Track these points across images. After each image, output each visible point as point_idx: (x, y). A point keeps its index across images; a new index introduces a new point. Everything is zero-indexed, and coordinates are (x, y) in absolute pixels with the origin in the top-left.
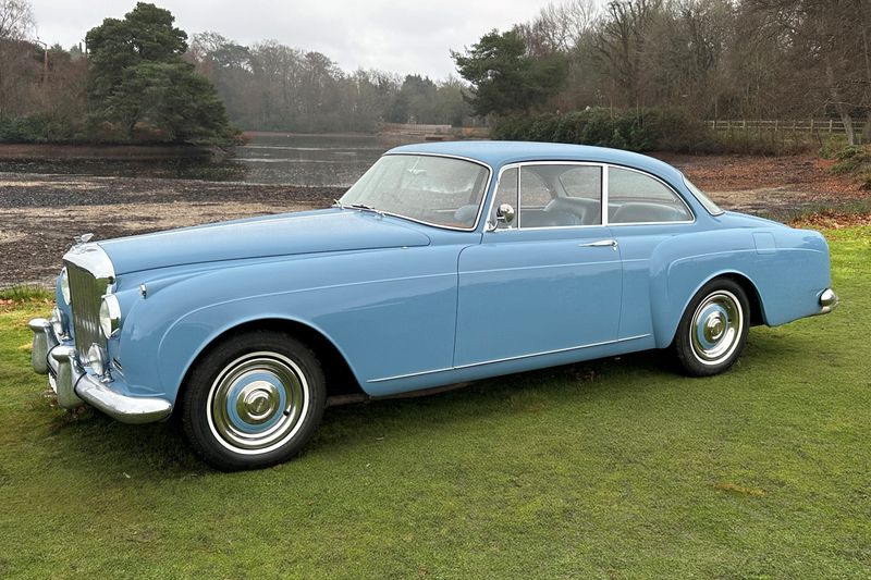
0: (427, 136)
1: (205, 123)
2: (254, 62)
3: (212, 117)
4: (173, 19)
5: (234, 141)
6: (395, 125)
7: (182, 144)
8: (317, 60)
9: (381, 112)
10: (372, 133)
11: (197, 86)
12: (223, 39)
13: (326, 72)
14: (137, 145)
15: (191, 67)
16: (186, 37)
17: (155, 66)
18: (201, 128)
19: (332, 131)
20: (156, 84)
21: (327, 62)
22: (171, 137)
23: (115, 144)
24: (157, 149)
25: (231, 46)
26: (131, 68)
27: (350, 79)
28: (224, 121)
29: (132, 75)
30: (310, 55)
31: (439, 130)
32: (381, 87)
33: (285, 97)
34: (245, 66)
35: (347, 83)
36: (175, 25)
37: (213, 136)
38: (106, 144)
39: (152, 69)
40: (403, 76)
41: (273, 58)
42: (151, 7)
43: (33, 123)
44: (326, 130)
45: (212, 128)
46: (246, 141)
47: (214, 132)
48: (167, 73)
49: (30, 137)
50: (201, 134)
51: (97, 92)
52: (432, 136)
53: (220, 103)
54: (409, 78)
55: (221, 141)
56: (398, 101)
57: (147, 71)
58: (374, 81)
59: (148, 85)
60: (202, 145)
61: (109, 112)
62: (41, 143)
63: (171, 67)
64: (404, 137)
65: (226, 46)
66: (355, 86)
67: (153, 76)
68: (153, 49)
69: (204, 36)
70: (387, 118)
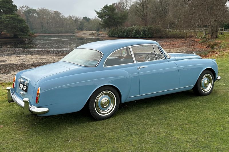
0: (89, 34)
1: (22, 32)
2: (38, 14)
3: (24, 30)
4: (13, 2)
5: (32, 37)
6: (80, 31)
7: (16, 38)
8: (57, 13)
9: (76, 27)
10: (74, 33)
11: (21, 21)
12: (29, 7)
13: (59, 16)
14: (2, 38)
15: (19, 16)
16: (17, 7)
17: (8, 16)
19: (62, 33)
20: (8, 21)
21: (60, 13)
22: (13, 36)
24: (8, 40)
25: (31, 9)
27: (66, 18)
28: (29, 31)
30: (55, 11)
31: (93, 32)
32: (76, 21)
33: (47, 24)
34: (35, 15)
36: (13, 4)
37: (25, 35)
39: (6, 16)
40: (82, 17)
41: (43, 13)
44: (60, 33)
45: (25, 33)
46: (35, 36)
47: (25, 34)
48: (11, 17)
50: (22, 35)
52: (91, 34)
53: (27, 26)
54: (84, 18)
55: (28, 37)
56: (81, 24)
57: (5, 17)
58: (74, 19)
59: (6, 21)
60: (22, 38)
63: (12, 16)
64: (83, 34)
65: (29, 9)
66: (68, 20)
67: (7, 18)
68: (7, 11)
69: (23, 6)
70: (78, 29)
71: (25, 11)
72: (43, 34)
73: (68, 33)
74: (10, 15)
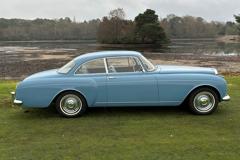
0: (230, 39)
1: (160, 38)
2: (182, 20)
3: (162, 36)
4: (155, 12)
5: (168, 42)
6: (221, 36)
7: (155, 43)
8: (200, 19)
9: (217, 32)
10: (214, 38)
11: (160, 29)
12: (175, 15)
13: (202, 22)
14: (144, 44)
15: (158, 24)
17: (149, 24)
18: (159, 39)
19: (202, 38)
20: (149, 29)
21: (202, 19)
22: (152, 41)
23: (139, 44)
24: (149, 45)
25: (177, 17)
26: (143, 25)
28: (166, 37)
29: (144, 27)
30: (198, 18)
31: (234, 37)
32: (218, 26)
33: (190, 30)
34: (180, 22)
35: (208, 24)
36: (155, 14)
37: (162, 41)
38: (137, 44)
39: (148, 25)
40: (225, 22)
41: (188, 19)
42: (150, 10)
43: (122, 39)
44: (200, 38)
45: (162, 39)
46: (171, 42)
47: (162, 40)
48: (152, 26)
49: (121, 42)
50: (159, 41)
51: (136, 32)
52: (232, 39)
53: (165, 32)
54: (228, 22)
55: (164, 42)
56: (223, 29)
57: (147, 26)
58: (216, 24)
59: (147, 29)
60: (160, 43)
61: (138, 36)
62: (123, 44)
63: (153, 24)
64: (224, 39)
65: (175, 17)
66: (210, 25)
67: (148, 27)
68: (150, 20)
69: (170, 15)
70: (219, 34)
71: (171, 19)
72: (184, 39)
73: (208, 38)
74: (152, 24)
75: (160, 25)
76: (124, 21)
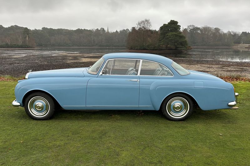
0: (245, 47)
1: (182, 45)
2: (201, 30)
3: (184, 44)
5: (189, 49)
6: (236, 44)
7: (176, 49)
8: (217, 30)
9: (233, 41)
10: (230, 46)
11: (181, 37)
12: (194, 26)
13: (219, 32)
14: (168, 50)
16: (180, 27)
17: (172, 33)
18: (181, 46)
19: (219, 46)
20: (172, 37)
21: (219, 30)
22: (174, 48)
23: (163, 50)
25: (196, 28)
26: (167, 34)
27: (226, 34)
28: (187, 44)
29: (167, 35)
30: (215, 28)
31: (249, 45)
32: (234, 35)
33: (208, 38)
34: (199, 32)
35: (225, 34)
36: (178, 24)
38: (161, 50)
40: (241, 32)
41: (206, 29)
42: (174, 21)
43: (148, 46)
44: (217, 46)
47: (184, 47)
49: (147, 49)
50: (181, 47)
51: (160, 39)
52: (247, 47)
53: (186, 41)
54: (243, 33)
55: (185, 49)
56: (238, 38)
57: (170, 34)
58: (232, 34)
59: (170, 37)
60: (181, 50)
61: (162, 43)
62: (149, 50)
63: (176, 33)
64: (239, 47)
65: (195, 28)
67: (172, 35)
68: (173, 29)
69: (190, 26)
70: (235, 43)
71: (191, 29)
72: (203, 47)
73: (225, 46)
74: (175, 33)
75: (182, 34)
76: (150, 30)
